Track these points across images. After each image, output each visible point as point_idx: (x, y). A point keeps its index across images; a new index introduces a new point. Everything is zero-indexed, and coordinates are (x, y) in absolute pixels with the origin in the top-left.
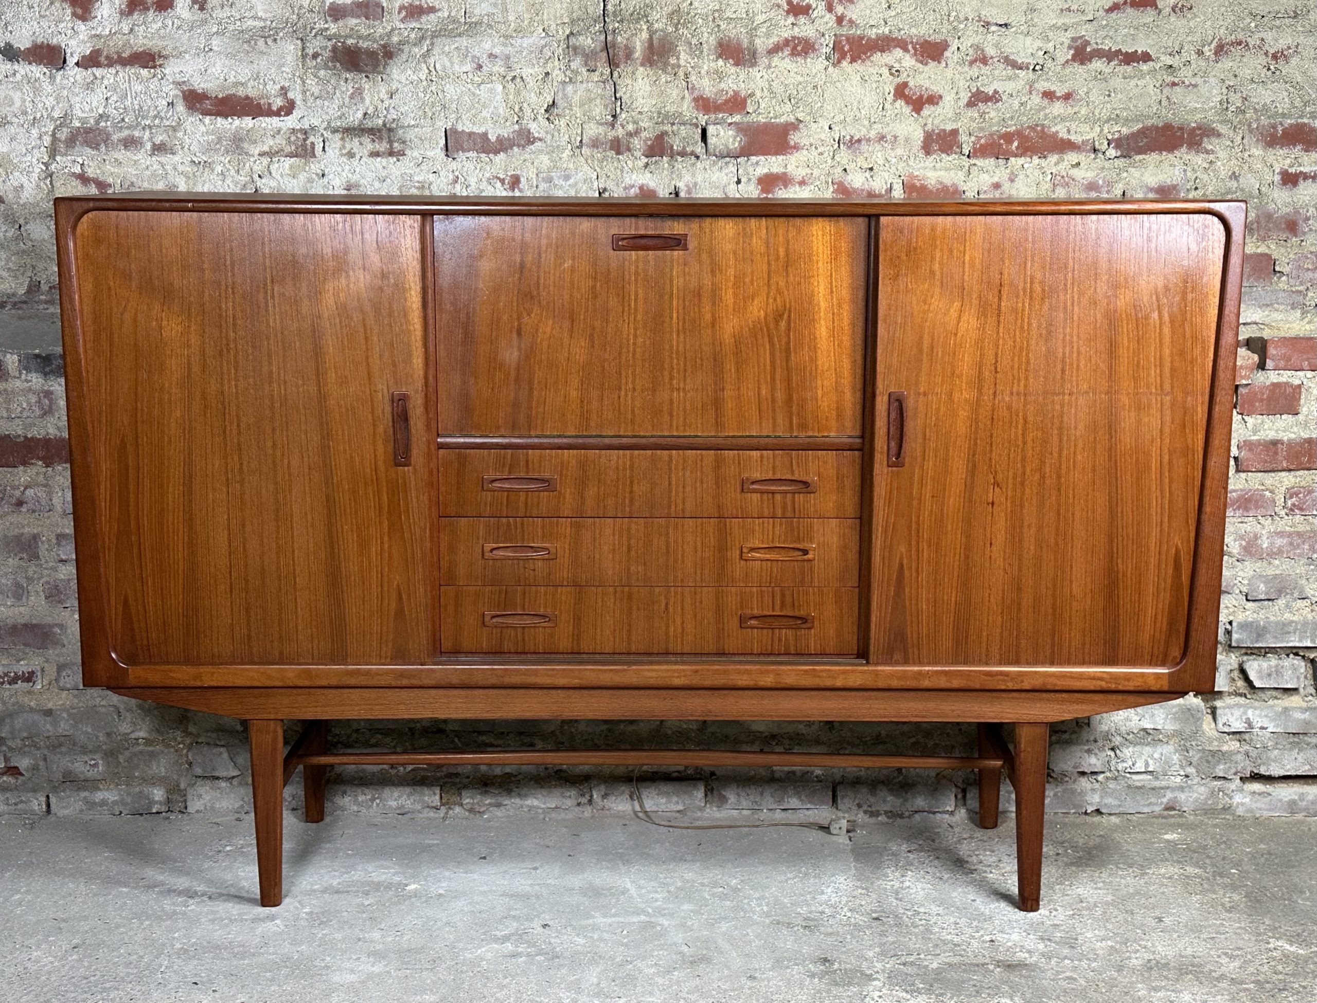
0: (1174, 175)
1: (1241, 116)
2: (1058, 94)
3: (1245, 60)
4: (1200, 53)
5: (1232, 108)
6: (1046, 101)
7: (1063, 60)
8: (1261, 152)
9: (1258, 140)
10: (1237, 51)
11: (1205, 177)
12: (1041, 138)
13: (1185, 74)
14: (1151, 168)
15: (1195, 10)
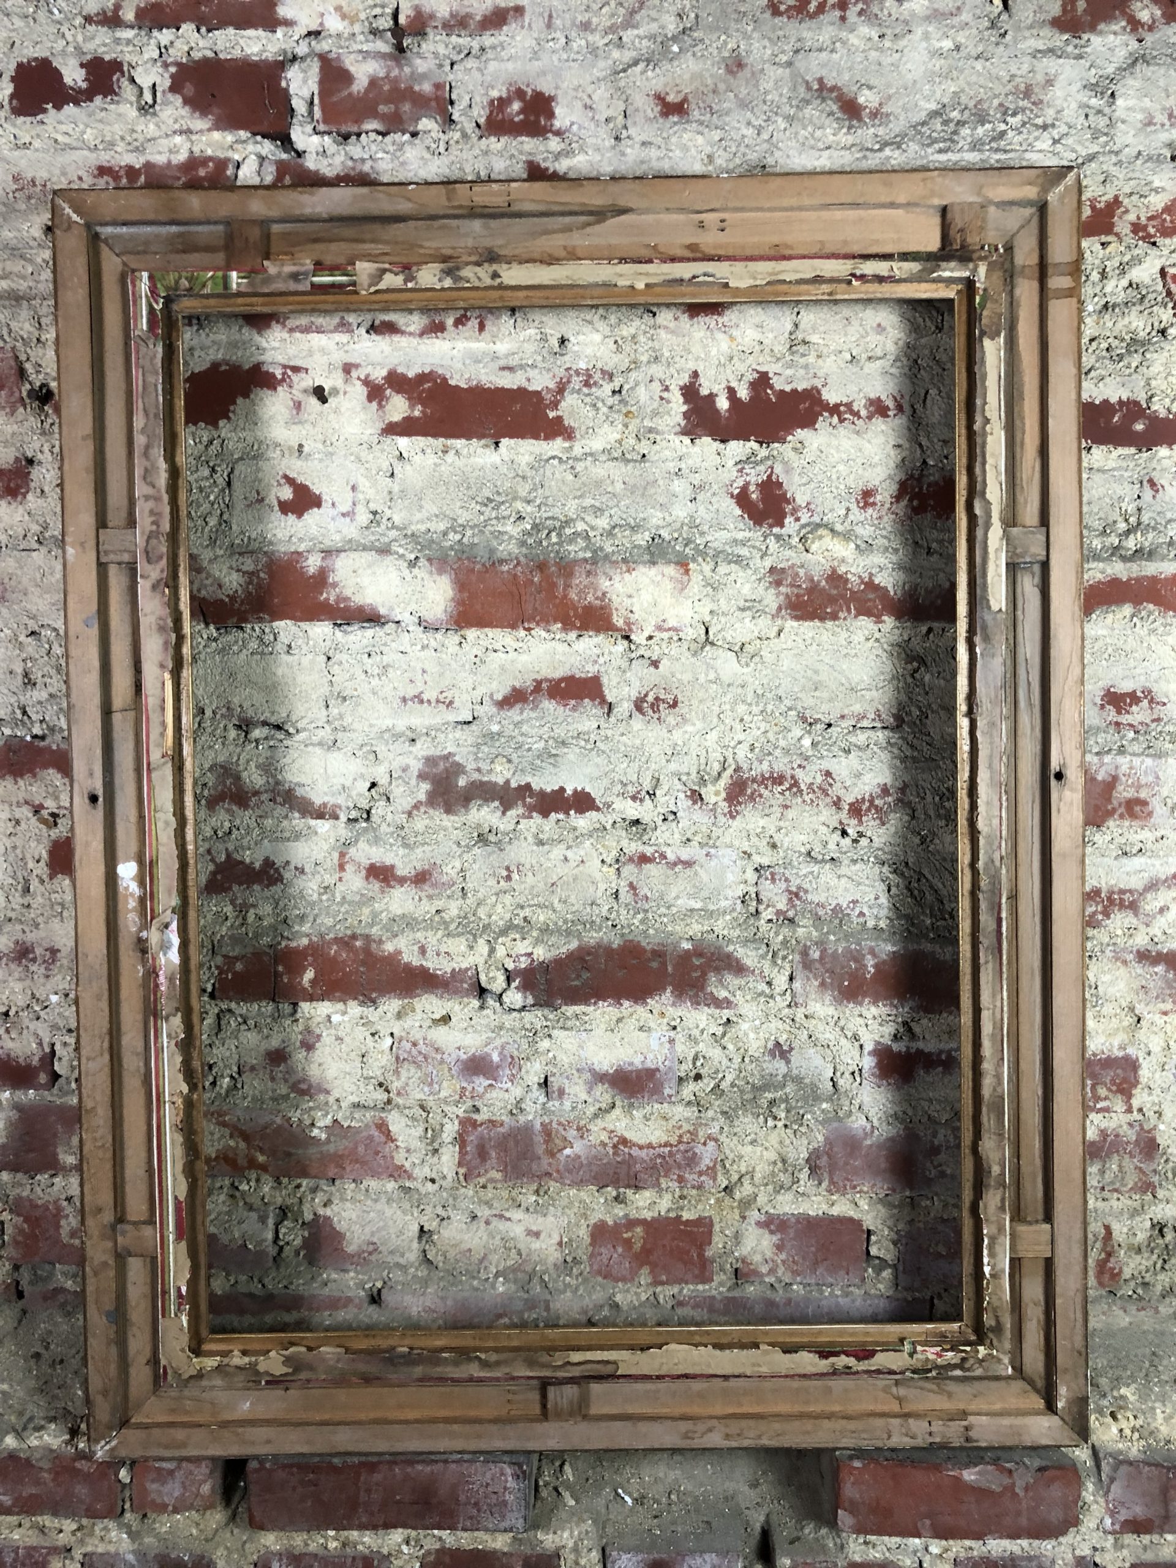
0: (648, 1046)
1: (786, 931)
2: (399, 872)
3: (790, 814)
4: (696, 797)
5: (767, 914)
6: (376, 885)
7: (406, 803)
8: (831, 1011)
9: (823, 984)
10: (773, 795)
11: (715, 1053)
12: (364, 963)
13: (667, 839)
14: (599, 1032)
15: (682, 709)
